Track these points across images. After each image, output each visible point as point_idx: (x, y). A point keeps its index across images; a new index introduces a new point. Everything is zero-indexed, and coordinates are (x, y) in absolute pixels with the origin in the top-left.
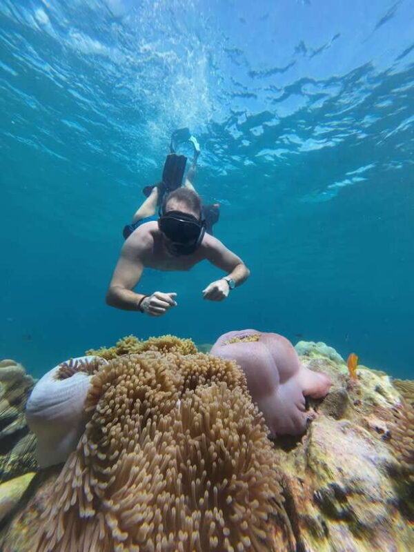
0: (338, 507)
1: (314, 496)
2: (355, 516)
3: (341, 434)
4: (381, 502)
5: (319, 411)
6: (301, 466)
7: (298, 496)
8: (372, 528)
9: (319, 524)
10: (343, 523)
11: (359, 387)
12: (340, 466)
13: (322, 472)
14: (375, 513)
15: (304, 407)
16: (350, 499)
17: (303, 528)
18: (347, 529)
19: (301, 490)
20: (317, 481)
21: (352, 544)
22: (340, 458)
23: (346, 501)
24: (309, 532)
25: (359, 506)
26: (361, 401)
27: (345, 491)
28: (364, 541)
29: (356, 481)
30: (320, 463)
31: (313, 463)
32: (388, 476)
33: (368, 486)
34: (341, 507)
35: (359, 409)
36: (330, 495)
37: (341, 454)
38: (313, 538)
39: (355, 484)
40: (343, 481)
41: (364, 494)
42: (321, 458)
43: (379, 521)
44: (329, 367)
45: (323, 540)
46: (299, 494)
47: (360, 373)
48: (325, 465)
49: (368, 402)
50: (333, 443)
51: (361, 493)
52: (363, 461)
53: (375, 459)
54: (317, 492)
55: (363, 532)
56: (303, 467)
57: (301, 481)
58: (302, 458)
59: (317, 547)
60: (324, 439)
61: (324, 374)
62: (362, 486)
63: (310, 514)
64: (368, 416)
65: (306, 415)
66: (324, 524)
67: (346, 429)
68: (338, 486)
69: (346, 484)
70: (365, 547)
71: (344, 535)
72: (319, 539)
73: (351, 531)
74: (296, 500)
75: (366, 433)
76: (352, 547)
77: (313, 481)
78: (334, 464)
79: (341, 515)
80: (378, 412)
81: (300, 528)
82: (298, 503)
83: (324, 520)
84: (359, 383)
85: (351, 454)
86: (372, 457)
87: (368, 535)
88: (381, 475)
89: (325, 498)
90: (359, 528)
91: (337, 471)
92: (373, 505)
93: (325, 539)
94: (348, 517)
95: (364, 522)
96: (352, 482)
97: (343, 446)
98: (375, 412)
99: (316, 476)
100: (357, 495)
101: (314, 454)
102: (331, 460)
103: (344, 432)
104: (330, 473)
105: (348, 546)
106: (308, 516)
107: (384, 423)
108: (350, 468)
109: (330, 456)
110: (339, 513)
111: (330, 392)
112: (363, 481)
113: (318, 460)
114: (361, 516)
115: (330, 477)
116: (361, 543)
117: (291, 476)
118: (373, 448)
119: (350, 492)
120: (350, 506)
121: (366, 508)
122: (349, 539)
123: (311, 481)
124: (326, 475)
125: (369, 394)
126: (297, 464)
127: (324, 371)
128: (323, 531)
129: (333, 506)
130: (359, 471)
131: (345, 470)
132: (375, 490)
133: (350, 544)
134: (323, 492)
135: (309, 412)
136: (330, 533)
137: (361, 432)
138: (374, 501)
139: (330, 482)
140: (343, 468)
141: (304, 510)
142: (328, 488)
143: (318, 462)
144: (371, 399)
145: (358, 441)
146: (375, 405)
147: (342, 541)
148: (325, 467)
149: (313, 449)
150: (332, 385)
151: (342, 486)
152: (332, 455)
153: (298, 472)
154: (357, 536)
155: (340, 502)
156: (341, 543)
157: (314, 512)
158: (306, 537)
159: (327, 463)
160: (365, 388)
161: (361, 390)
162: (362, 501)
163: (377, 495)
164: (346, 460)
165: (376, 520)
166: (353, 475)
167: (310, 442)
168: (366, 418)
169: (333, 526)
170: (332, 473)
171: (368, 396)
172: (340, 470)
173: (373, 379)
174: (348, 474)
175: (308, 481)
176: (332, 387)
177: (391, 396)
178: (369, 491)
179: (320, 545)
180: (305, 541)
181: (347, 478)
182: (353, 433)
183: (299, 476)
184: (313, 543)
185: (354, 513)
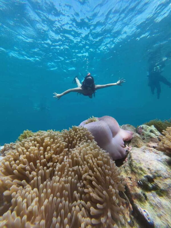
0: (150, 185)
1: (138, 183)
2: (159, 187)
3: (143, 153)
4: (169, 178)
5: (130, 146)
6: (128, 172)
7: (130, 185)
8: (167, 190)
9: (142, 195)
10: (153, 192)
11: (143, 132)
12: (148, 167)
13: (140, 172)
14: (168, 183)
15: (124, 146)
16: (155, 180)
17: (134, 199)
18: (155, 194)
19: (131, 182)
20: (138, 176)
21: (159, 200)
22: (147, 163)
23: (153, 181)
24: (137, 200)
25: (160, 182)
26: (145, 137)
27: (153, 177)
28: (164, 197)
29: (157, 172)
30: (138, 168)
31: (135, 169)
32: (168, 165)
33: (162, 172)
34: (152, 185)
35: (145, 141)
36: (146, 181)
37: (148, 162)
38: (140, 202)
39: (157, 173)
40: (151, 173)
41: (161, 176)
42: (138, 165)
43: (169, 186)
44: (130, 127)
45: (145, 202)
46: (131, 184)
47: (143, 127)
48: (141, 168)
49: (148, 137)
50: (142, 158)
51: (159, 176)
52: (157, 162)
53: (161, 160)
54: (139, 181)
55: (162, 193)
56: (129, 172)
57: (130, 178)
58: (128, 168)
59: (143, 206)
60: (138, 157)
61: (129, 130)
62: (159, 173)
63: (137, 192)
64: (149, 143)
65: (126, 149)
66: (144, 194)
67: (145, 150)
68: (149, 176)
69: (153, 174)
70: (165, 199)
71: (154, 197)
72: (144, 202)
73: (157, 194)
74: (129, 187)
75: (154, 150)
76: (159, 201)
77: (136, 177)
78: (145, 167)
79: (151, 188)
80: (153, 140)
81: (133, 199)
82: (130, 188)
83: (144, 193)
84: (143, 131)
85: (152, 160)
86: (160, 159)
87: (166, 193)
88: (165, 166)
89: (144, 183)
90: (161, 192)
91: (147, 169)
92: (166, 180)
93: (146, 201)
94: (156, 188)
95: (163, 189)
96: (155, 172)
97: (147, 158)
98: (152, 141)
99: (137, 174)
100: (158, 178)
101: (134, 164)
102: (143, 166)
103: (144, 152)
104: (144, 171)
105: (157, 201)
106: (137, 193)
107: (156, 144)
108: (153, 167)
109: (142, 164)
110: (150, 188)
111: (133, 137)
112: (160, 171)
113: (137, 167)
114: (162, 186)
115: (144, 173)
116: (163, 198)
117: (125, 177)
118: (158, 155)
119: (155, 177)
120: (156, 183)
121: (163, 182)
122: (157, 198)
123: (135, 178)
124: (142, 173)
125: (148, 134)
126: (126, 171)
127: (129, 129)
128: (144, 198)
129: (148, 185)
130: (157, 167)
131: (151, 168)
132: (166, 173)
133: (158, 200)
134: (142, 180)
135: (126, 147)
136: (148, 198)
137: (151, 150)
138: (166, 178)
139: (145, 175)
140: (150, 167)
141: (134, 191)
142: (144, 178)
143: (137, 168)
144: (149, 136)
145: (151, 154)
146: (151, 137)
147: (154, 200)
148: (141, 169)
149: (133, 163)
150: (133, 134)
151: (151, 175)
152: (143, 163)
153: (127, 174)
154: (160, 195)
155: (151, 183)
156: (154, 201)
157: (139, 191)
158: (137, 203)
159: (142, 167)
160: (145, 132)
161: (144, 133)
162: (161, 180)
163: (167, 175)
164: (150, 164)
165: (168, 186)
166: (155, 169)
167: (132, 160)
168: (148, 144)
169: (148, 194)
170: (145, 171)
171: (148, 135)
172: (149, 169)
173: (148, 128)
174: (153, 170)
175: (134, 177)
176: (134, 135)
177: (157, 133)
178: (163, 174)
179: (144, 205)
180: (137, 205)
181: (153, 171)
182: (148, 151)
183: (128, 176)
184: (140, 204)
185: (158, 186)
